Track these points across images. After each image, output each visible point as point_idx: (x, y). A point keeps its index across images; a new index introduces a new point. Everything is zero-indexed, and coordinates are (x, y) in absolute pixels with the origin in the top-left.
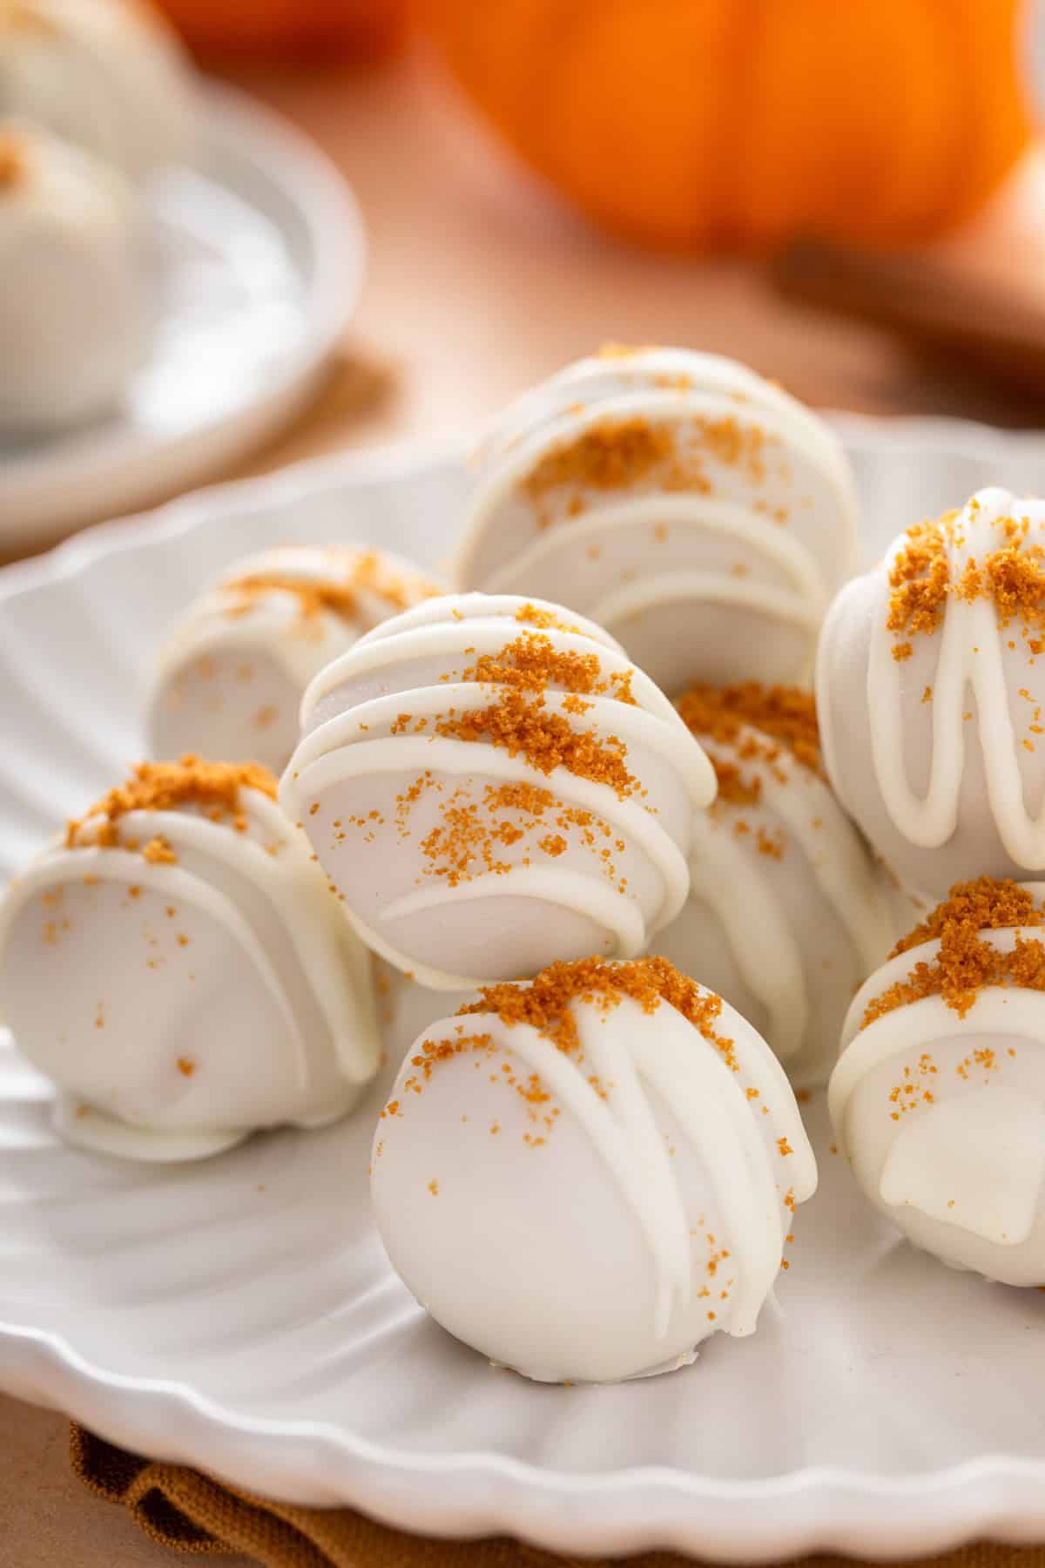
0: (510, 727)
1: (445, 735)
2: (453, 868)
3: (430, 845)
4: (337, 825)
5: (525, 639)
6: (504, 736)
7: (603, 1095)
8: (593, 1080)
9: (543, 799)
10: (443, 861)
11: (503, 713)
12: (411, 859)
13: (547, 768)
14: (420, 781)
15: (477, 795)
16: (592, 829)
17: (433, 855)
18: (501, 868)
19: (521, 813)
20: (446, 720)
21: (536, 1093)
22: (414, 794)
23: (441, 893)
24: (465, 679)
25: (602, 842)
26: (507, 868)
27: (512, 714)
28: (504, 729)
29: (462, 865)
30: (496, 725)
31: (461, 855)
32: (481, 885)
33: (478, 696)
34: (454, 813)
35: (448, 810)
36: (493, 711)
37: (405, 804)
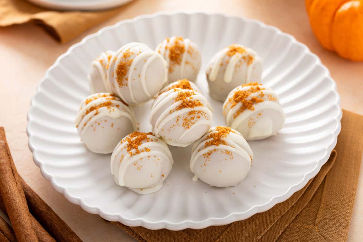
0: (186, 105)
1: (178, 110)
2: (188, 127)
3: (183, 125)
4: (168, 130)
5: (179, 93)
6: (186, 106)
7: (234, 147)
8: (232, 146)
9: (194, 111)
10: (186, 126)
11: (184, 103)
12: (181, 128)
13: (193, 107)
14: (178, 118)
15: (186, 116)
16: (202, 113)
17: (184, 126)
18: (194, 123)
19: (193, 115)
20: (177, 108)
21: (228, 152)
22: (178, 120)
23: (188, 130)
24: (175, 102)
25: (203, 114)
26: (195, 123)
27: (185, 103)
28: (185, 105)
29: (189, 126)
30: (184, 105)
31: (188, 124)
32: (193, 127)
33: (179, 103)
34: (185, 119)
35: (184, 119)
36: (182, 104)
37: (177, 122)
